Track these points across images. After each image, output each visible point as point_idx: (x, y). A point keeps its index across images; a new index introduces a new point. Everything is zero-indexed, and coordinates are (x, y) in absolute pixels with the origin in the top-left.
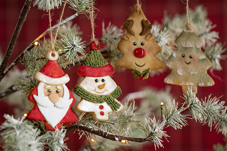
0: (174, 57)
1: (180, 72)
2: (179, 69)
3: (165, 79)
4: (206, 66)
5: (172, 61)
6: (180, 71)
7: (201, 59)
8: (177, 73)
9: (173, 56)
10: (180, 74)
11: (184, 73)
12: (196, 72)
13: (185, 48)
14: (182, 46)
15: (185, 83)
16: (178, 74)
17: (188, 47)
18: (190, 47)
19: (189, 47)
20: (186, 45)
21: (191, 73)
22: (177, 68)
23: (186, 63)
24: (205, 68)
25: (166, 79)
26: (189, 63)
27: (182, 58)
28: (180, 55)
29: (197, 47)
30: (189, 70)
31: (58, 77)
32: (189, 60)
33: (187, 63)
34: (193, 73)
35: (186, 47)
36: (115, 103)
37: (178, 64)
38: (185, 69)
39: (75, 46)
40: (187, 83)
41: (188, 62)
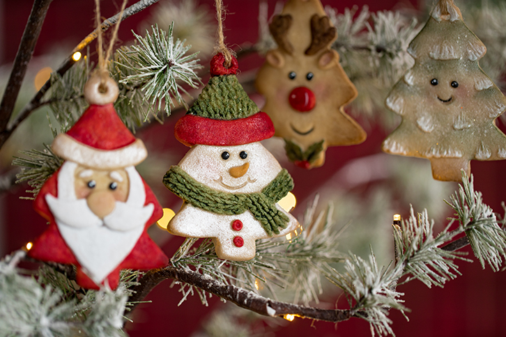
0: (408, 85)
1: (426, 124)
2: (423, 115)
3: (386, 142)
4: (495, 108)
5: (404, 96)
6: (425, 121)
7: (481, 89)
8: (417, 125)
9: (405, 83)
10: (426, 129)
11: (435, 128)
12: (469, 123)
13: (439, 60)
14: (429, 55)
15: (440, 153)
16: (421, 129)
17: (448, 58)
18: (451, 58)
19: (450, 60)
20: (440, 53)
21: (456, 127)
22: (416, 114)
23: (441, 100)
24: (492, 113)
25: (389, 143)
26: (449, 100)
27: (431, 86)
28: (425, 80)
29: (471, 58)
30: (452, 119)
31: (114, 148)
32: (449, 92)
33: (444, 101)
34: (462, 126)
35: (442, 58)
36: (273, 214)
37: (420, 102)
38: (438, 117)
39: (170, 64)
40: (445, 153)
41: (448, 98)
